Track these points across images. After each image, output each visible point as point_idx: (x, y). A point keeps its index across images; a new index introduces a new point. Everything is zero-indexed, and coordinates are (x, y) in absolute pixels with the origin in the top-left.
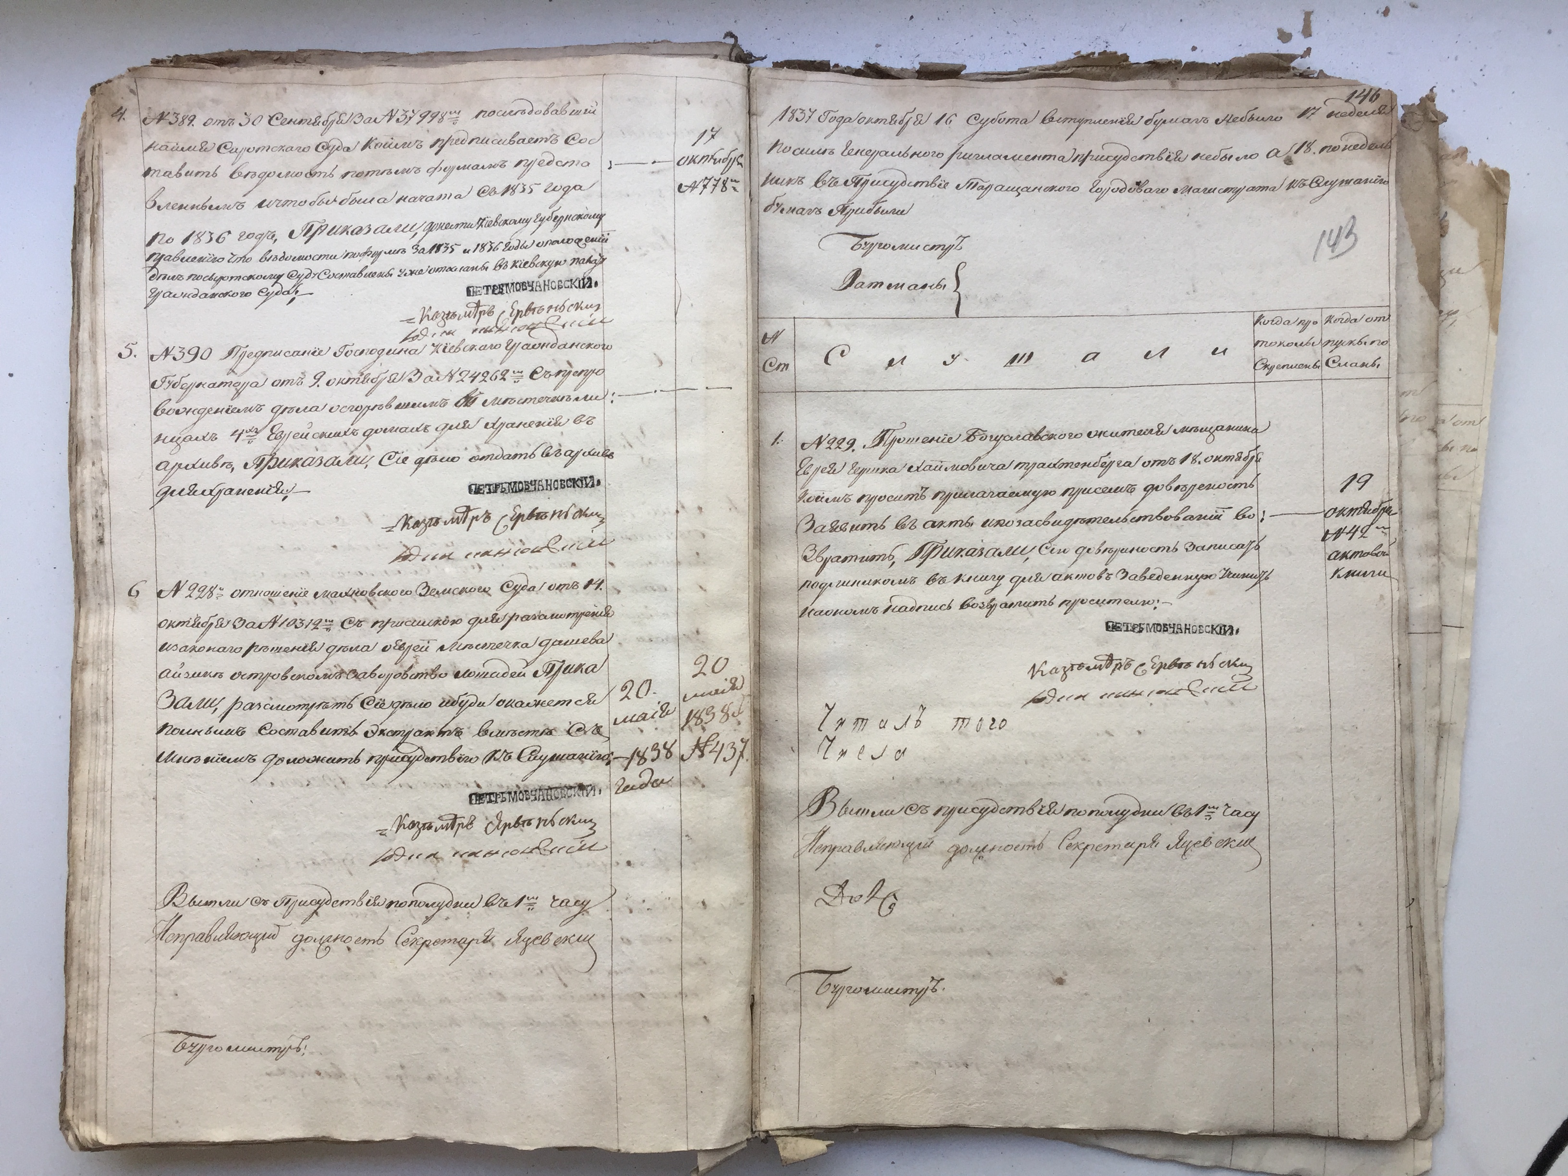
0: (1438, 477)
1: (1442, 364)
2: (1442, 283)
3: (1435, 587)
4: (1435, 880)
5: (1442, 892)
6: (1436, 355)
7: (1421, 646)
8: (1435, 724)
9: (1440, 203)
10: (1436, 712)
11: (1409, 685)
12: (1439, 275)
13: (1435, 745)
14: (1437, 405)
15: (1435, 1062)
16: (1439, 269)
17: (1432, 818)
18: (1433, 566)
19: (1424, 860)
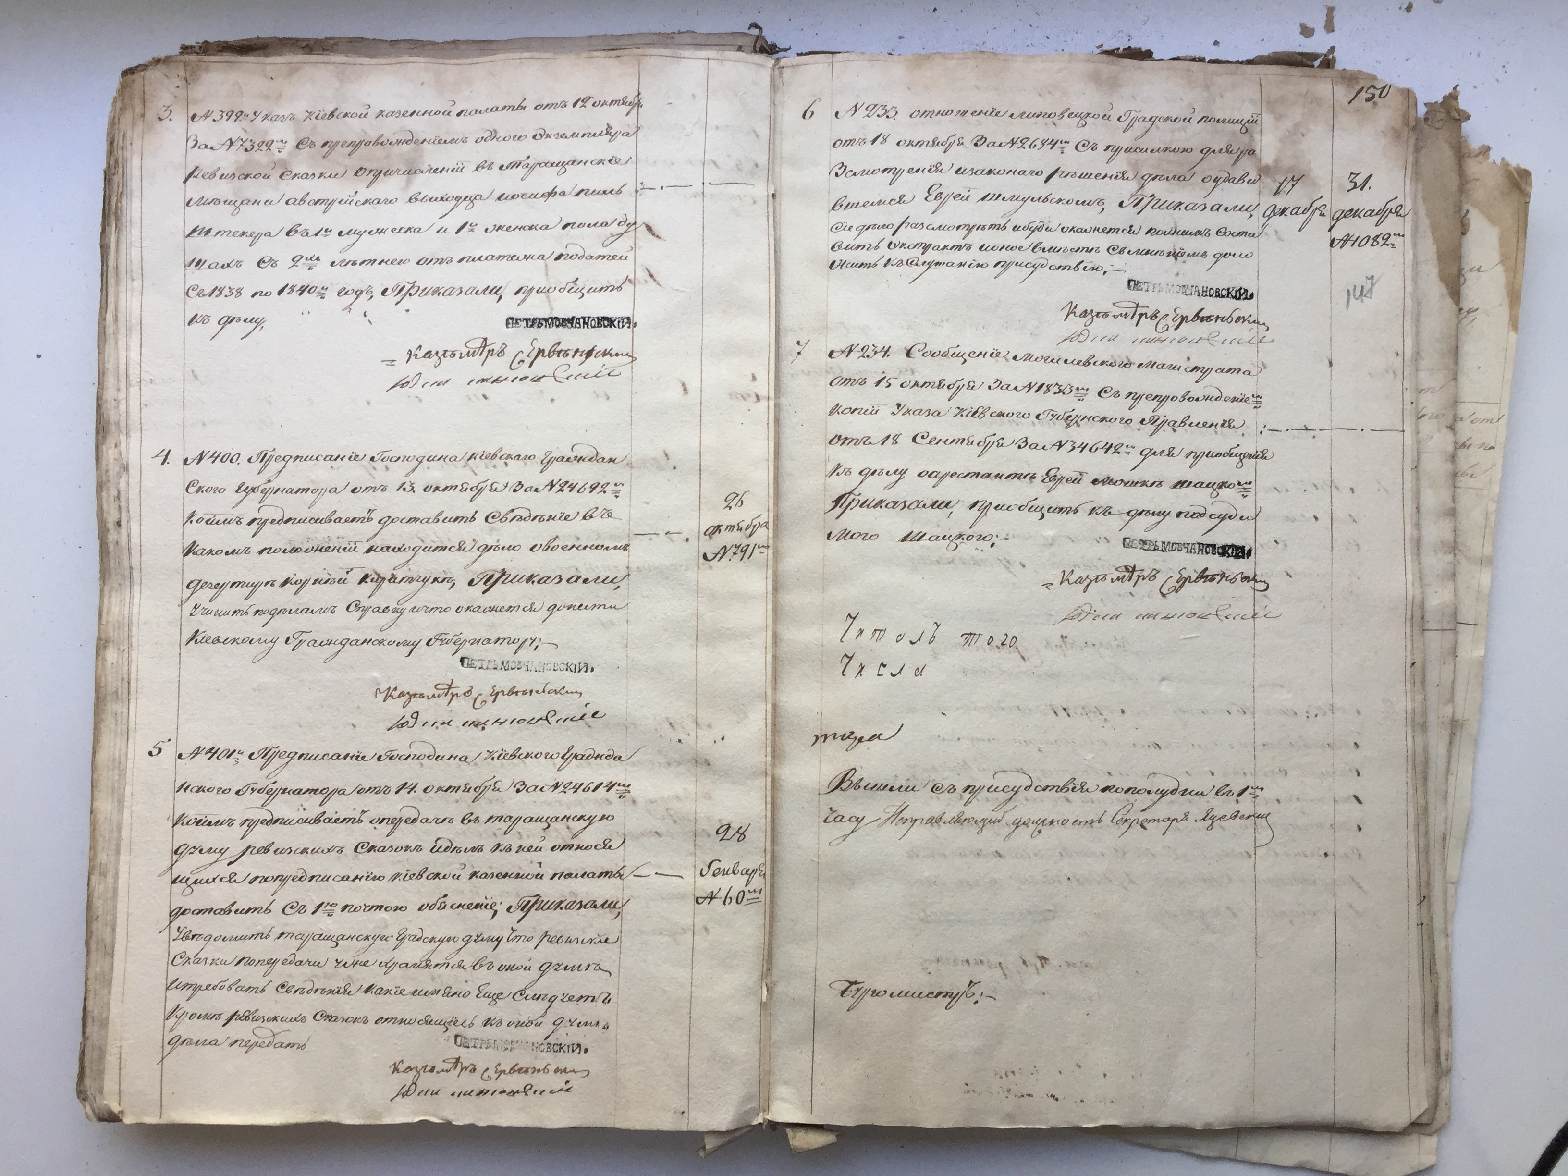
0: (1455, 475)
1: (1461, 362)
2: (1462, 280)
3: (1450, 585)
4: (1445, 877)
5: (1451, 889)
6: (1455, 352)
7: (1436, 642)
8: (1447, 720)
9: (1461, 201)
10: (1448, 710)
11: (1423, 683)
12: (1460, 272)
13: (1447, 742)
14: (1455, 402)
15: (1443, 1058)
16: (1459, 267)
17: (1443, 814)
18: (1448, 563)
19: (1435, 857)
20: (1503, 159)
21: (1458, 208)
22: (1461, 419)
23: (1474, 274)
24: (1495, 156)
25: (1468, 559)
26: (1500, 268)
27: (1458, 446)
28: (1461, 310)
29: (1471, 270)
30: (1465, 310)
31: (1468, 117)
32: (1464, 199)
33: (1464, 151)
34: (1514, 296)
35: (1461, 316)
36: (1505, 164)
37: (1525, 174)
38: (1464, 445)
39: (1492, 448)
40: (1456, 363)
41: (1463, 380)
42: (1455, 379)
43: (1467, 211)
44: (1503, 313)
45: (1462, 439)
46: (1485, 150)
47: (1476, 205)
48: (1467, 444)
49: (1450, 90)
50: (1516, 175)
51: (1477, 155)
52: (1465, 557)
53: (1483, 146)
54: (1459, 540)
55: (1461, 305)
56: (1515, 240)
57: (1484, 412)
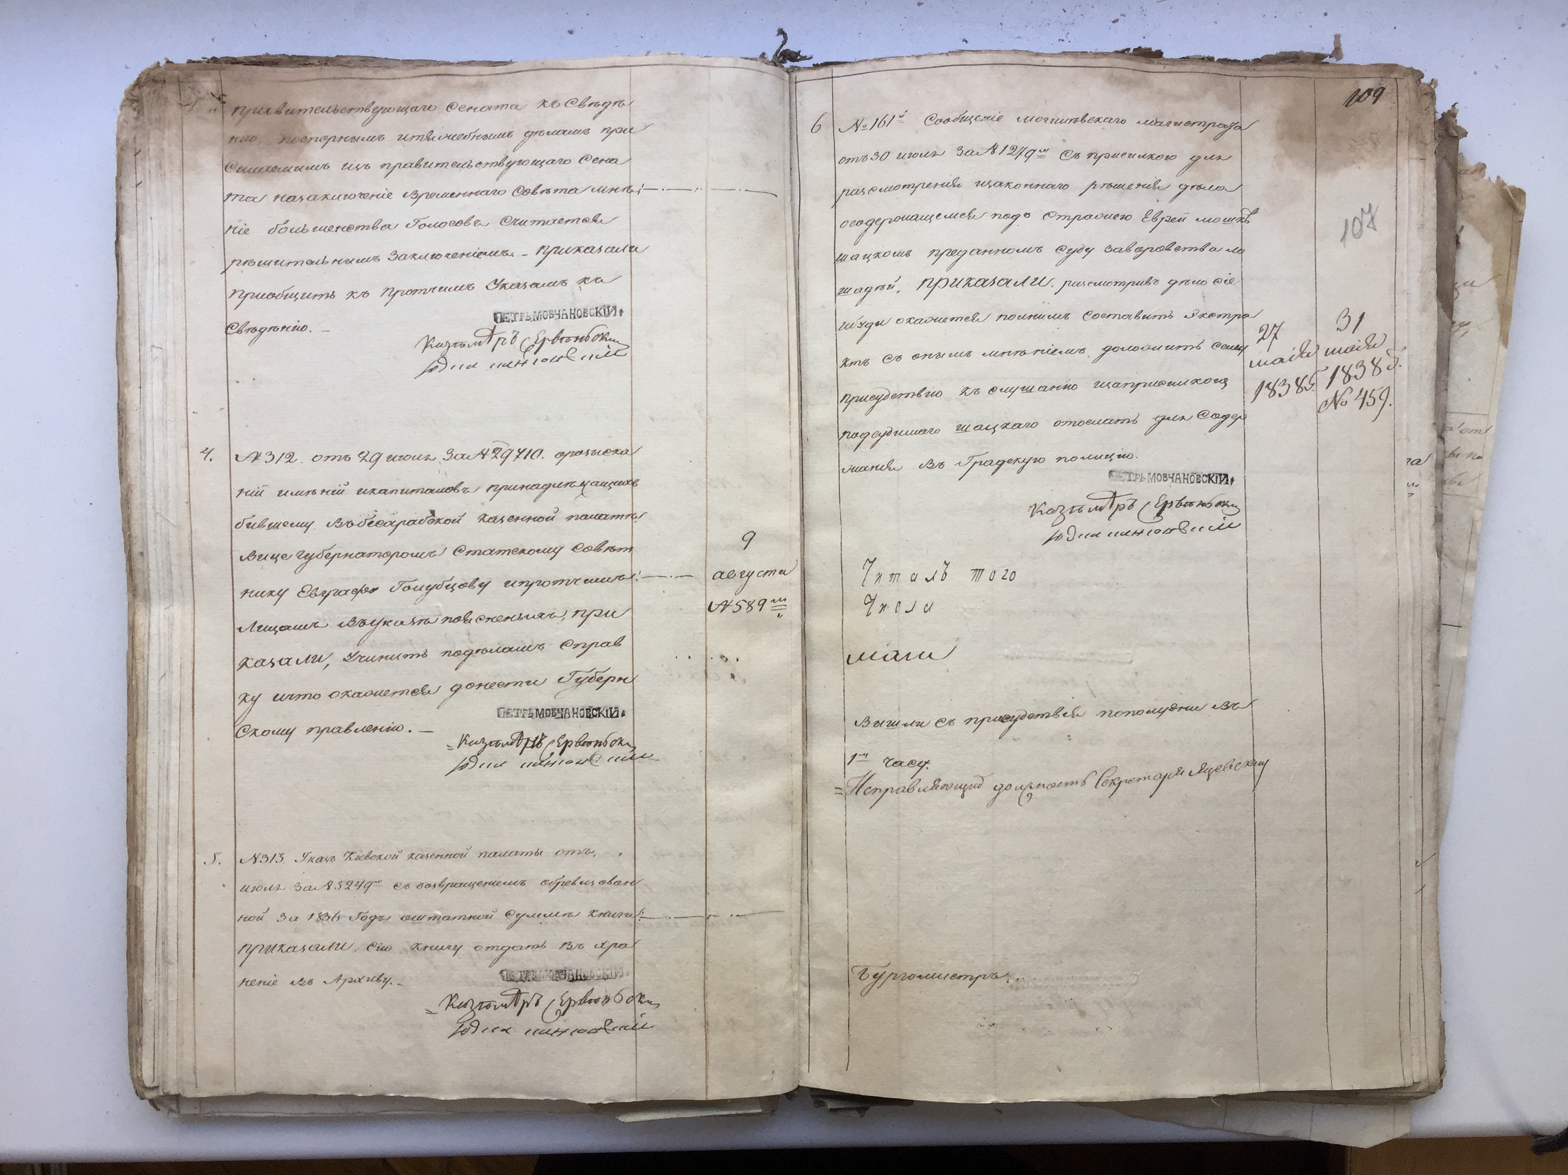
20: (1498, 177)
21: (1453, 224)
22: (1451, 429)
23: (1468, 288)
24: (1491, 173)
25: (1454, 563)
26: (1492, 284)
27: (1447, 454)
28: (1453, 323)
29: (1465, 284)
30: (1458, 323)
31: (1465, 134)
32: (1459, 215)
33: (1460, 168)
34: (1505, 311)
35: (1454, 329)
36: (1501, 184)
37: (1520, 193)
38: (1453, 454)
39: (1479, 458)
40: (1447, 375)
41: (1452, 390)
42: (1446, 390)
43: (1463, 227)
44: (1494, 329)
45: (1450, 448)
46: (1481, 168)
47: (1470, 220)
48: (1456, 453)
49: (1449, 108)
50: (1510, 194)
51: (1472, 173)
52: (1452, 561)
53: (1479, 163)
54: (1445, 545)
55: (1454, 319)
56: (1507, 257)
57: (1471, 422)
